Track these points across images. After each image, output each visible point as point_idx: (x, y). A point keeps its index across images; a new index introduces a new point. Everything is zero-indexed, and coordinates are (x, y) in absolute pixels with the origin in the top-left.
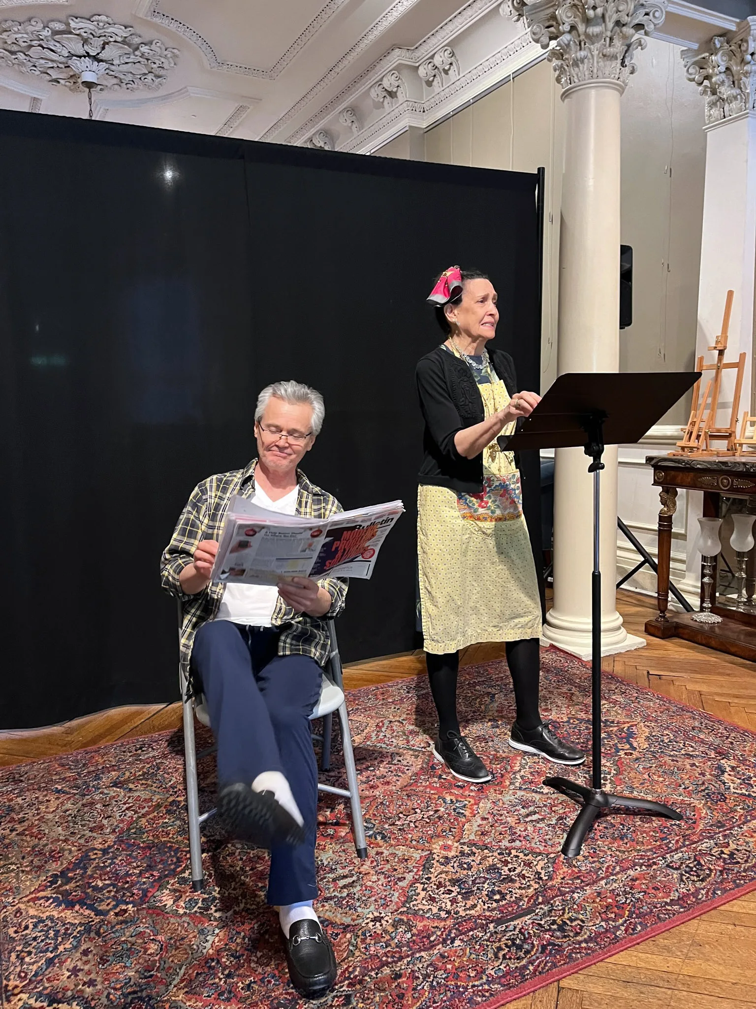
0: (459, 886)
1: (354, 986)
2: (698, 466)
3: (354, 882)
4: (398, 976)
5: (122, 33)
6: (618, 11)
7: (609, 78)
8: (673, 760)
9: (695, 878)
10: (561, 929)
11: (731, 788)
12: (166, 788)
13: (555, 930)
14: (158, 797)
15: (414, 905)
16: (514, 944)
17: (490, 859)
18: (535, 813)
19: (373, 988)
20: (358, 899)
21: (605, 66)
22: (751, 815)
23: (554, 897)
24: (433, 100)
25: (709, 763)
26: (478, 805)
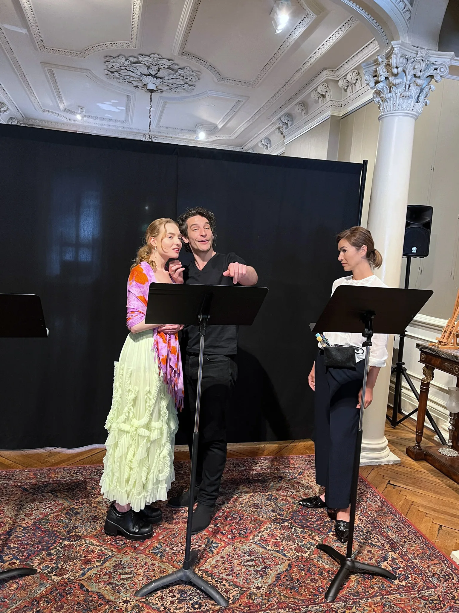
0: (181, 594)
2: (442, 356)
3: (129, 577)
5: (168, 63)
6: (414, 69)
7: (406, 110)
8: (359, 545)
14: (67, 503)
15: (151, 599)
18: (253, 560)
20: (125, 588)
21: (404, 103)
22: (380, 593)
24: (346, 100)
25: (381, 552)
26: (225, 548)
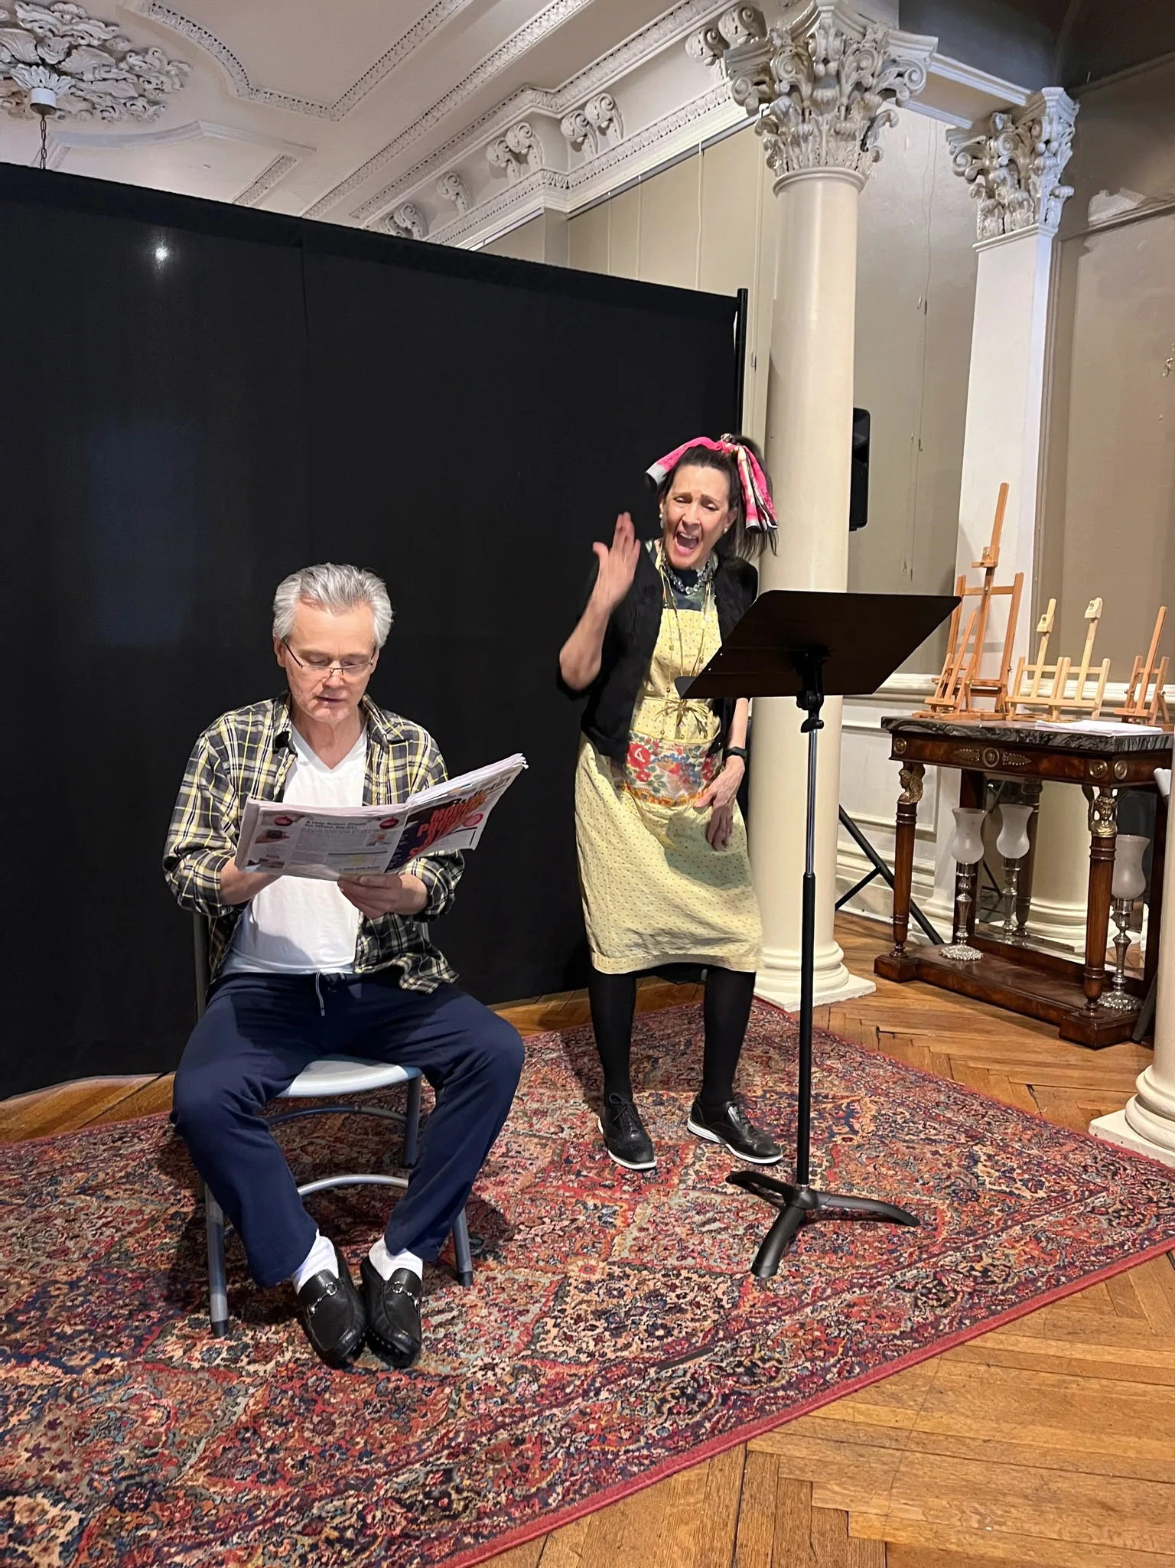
0: (607, 1320)
1: (457, 1457)
2: (955, 733)
3: (453, 1318)
4: (520, 1441)
5: (100, 33)
6: (859, 68)
7: (843, 166)
8: (908, 1147)
9: (935, 1303)
10: (750, 1371)
11: (987, 1183)
12: (163, 1194)
13: (741, 1374)
14: (151, 1207)
15: (541, 1347)
16: (683, 1394)
17: (651, 1283)
18: (715, 1220)
19: (484, 1458)
20: (461, 1342)
21: (838, 148)
22: (1012, 1220)
23: (739, 1331)
24: (581, 172)
25: (958, 1150)
26: (634, 1210)
